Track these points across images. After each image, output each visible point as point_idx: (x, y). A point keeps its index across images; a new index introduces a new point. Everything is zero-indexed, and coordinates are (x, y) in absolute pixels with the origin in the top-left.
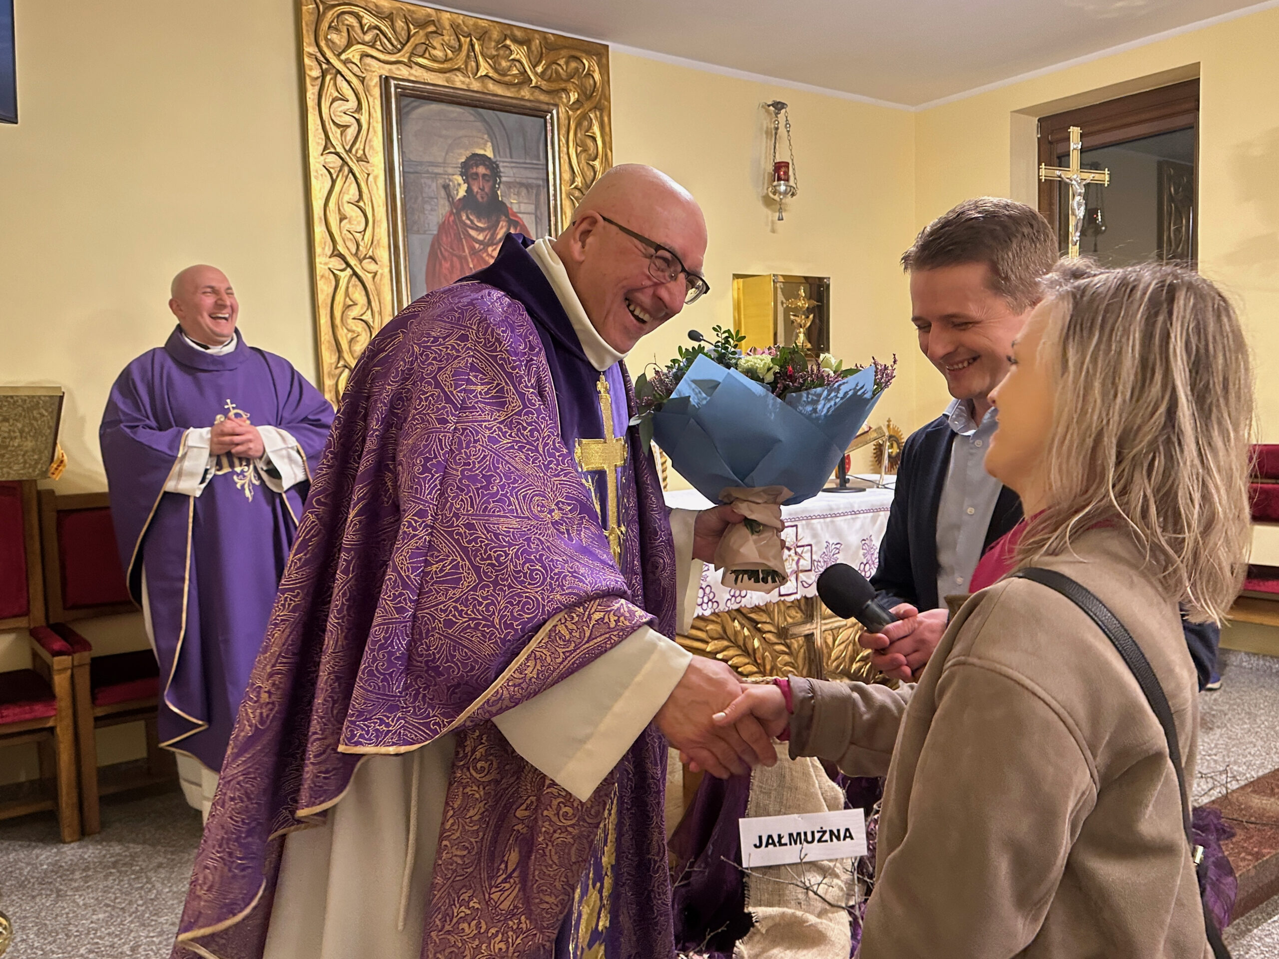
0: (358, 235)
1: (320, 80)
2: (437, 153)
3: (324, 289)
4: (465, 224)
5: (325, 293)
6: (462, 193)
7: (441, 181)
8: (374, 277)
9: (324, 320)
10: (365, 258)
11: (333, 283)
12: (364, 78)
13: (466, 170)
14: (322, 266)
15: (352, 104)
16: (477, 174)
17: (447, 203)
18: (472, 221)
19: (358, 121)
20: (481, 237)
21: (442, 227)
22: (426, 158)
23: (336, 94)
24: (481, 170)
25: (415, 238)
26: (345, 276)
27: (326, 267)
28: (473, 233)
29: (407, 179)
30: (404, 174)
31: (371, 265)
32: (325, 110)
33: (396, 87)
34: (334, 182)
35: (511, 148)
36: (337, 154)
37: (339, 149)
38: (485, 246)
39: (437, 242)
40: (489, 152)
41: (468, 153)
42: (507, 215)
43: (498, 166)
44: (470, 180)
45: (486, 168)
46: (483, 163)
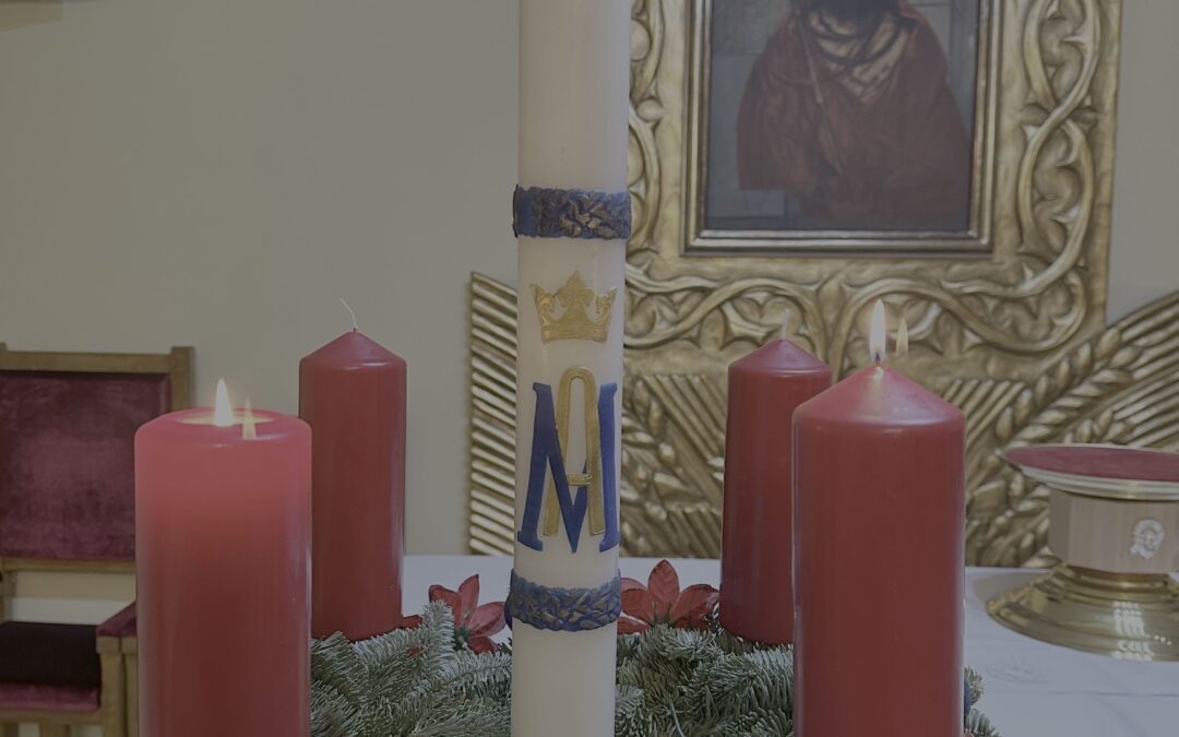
4: (814, 33)
10: (642, 100)
18: (828, 28)
20: (842, 52)
21: (773, 42)
28: (828, 46)
31: (650, 110)
38: (848, 64)
39: (762, 66)
42: (896, 12)
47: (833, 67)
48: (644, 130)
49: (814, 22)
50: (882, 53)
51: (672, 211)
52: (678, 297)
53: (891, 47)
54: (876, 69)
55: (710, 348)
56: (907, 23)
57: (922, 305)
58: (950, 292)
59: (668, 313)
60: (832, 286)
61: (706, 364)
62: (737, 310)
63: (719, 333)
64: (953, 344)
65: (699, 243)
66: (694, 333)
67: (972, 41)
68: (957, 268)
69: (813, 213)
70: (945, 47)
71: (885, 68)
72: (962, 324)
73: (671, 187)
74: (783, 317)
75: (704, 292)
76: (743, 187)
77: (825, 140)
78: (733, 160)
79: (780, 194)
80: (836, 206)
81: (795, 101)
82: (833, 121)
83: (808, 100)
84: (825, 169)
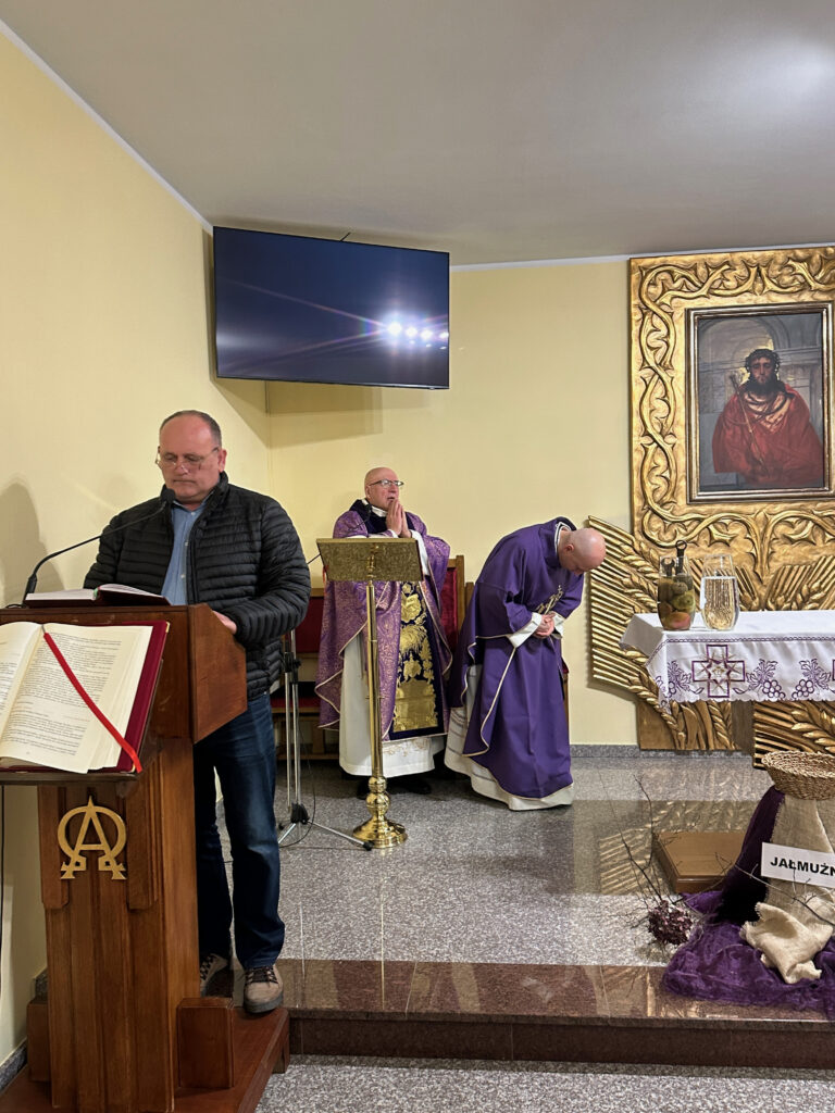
0: (662, 419)
1: (641, 320)
2: (726, 355)
3: (637, 457)
4: (747, 401)
5: (638, 460)
6: (745, 379)
7: (728, 374)
8: (673, 447)
9: (636, 479)
10: (667, 435)
11: (644, 453)
12: (673, 313)
13: (750, 363)
14: (637, 443)
15: (664, 331)
16: (759, 364)
17: (733, 389)
18: (753, 399)
19: (667, 343)
20: (760, 410)
21: (728, 407)
22: (717, 360)
23: (653, 328)
24: (763, 360)
25: (706, 417)
26: (652, 448)
27: (639, 443)
28: (753, 407)
29: (701, 377)
30: (699, 373)
31: (670, 439)
32: (643, 340)
33: (695, 315)
34: (647, 386)
35: (789, 340)
36: (650, 367)
37: (653, 364)
38: (763, 415)
39: (723, 417)
40: (770, 347)
41: (753, 350)
42: (784, 391)
43: (777, 356)
44: (753, 370)
45: (768, 358)
46: (765, 356)
47: (756, 416)
48: (668, 448)
49: (746, 397)
50: (778, 409)
51: (683, 484)
52: (686, 523)
53: (783, 407)
54: (775, 417)
55: (704, 547)
56: (790, 395)
57: (804, 522)
58: (817, 515)
59: (683, 531)
60: (761, 514)
61: (702, 553)
62: (716, 528)
63: (707, 539)
64: (820, 539)
65: (697, 498)
66: (695, 539)
67: (820, 402)
68: (819, 505)
69: (750, 482)
70: (808, 406)
71: (781, 416)
72: (823, 529)
73: (682, 473)
74: (738, 530)
75: (700, 520)
76: (716, 471)
77: (755, 449)
78: (711, 460)
79: (734, 474)
80: (761, 479)
81: (739, 432)
82: (758, 440)
83: (745, 431)
84: (755, 462)
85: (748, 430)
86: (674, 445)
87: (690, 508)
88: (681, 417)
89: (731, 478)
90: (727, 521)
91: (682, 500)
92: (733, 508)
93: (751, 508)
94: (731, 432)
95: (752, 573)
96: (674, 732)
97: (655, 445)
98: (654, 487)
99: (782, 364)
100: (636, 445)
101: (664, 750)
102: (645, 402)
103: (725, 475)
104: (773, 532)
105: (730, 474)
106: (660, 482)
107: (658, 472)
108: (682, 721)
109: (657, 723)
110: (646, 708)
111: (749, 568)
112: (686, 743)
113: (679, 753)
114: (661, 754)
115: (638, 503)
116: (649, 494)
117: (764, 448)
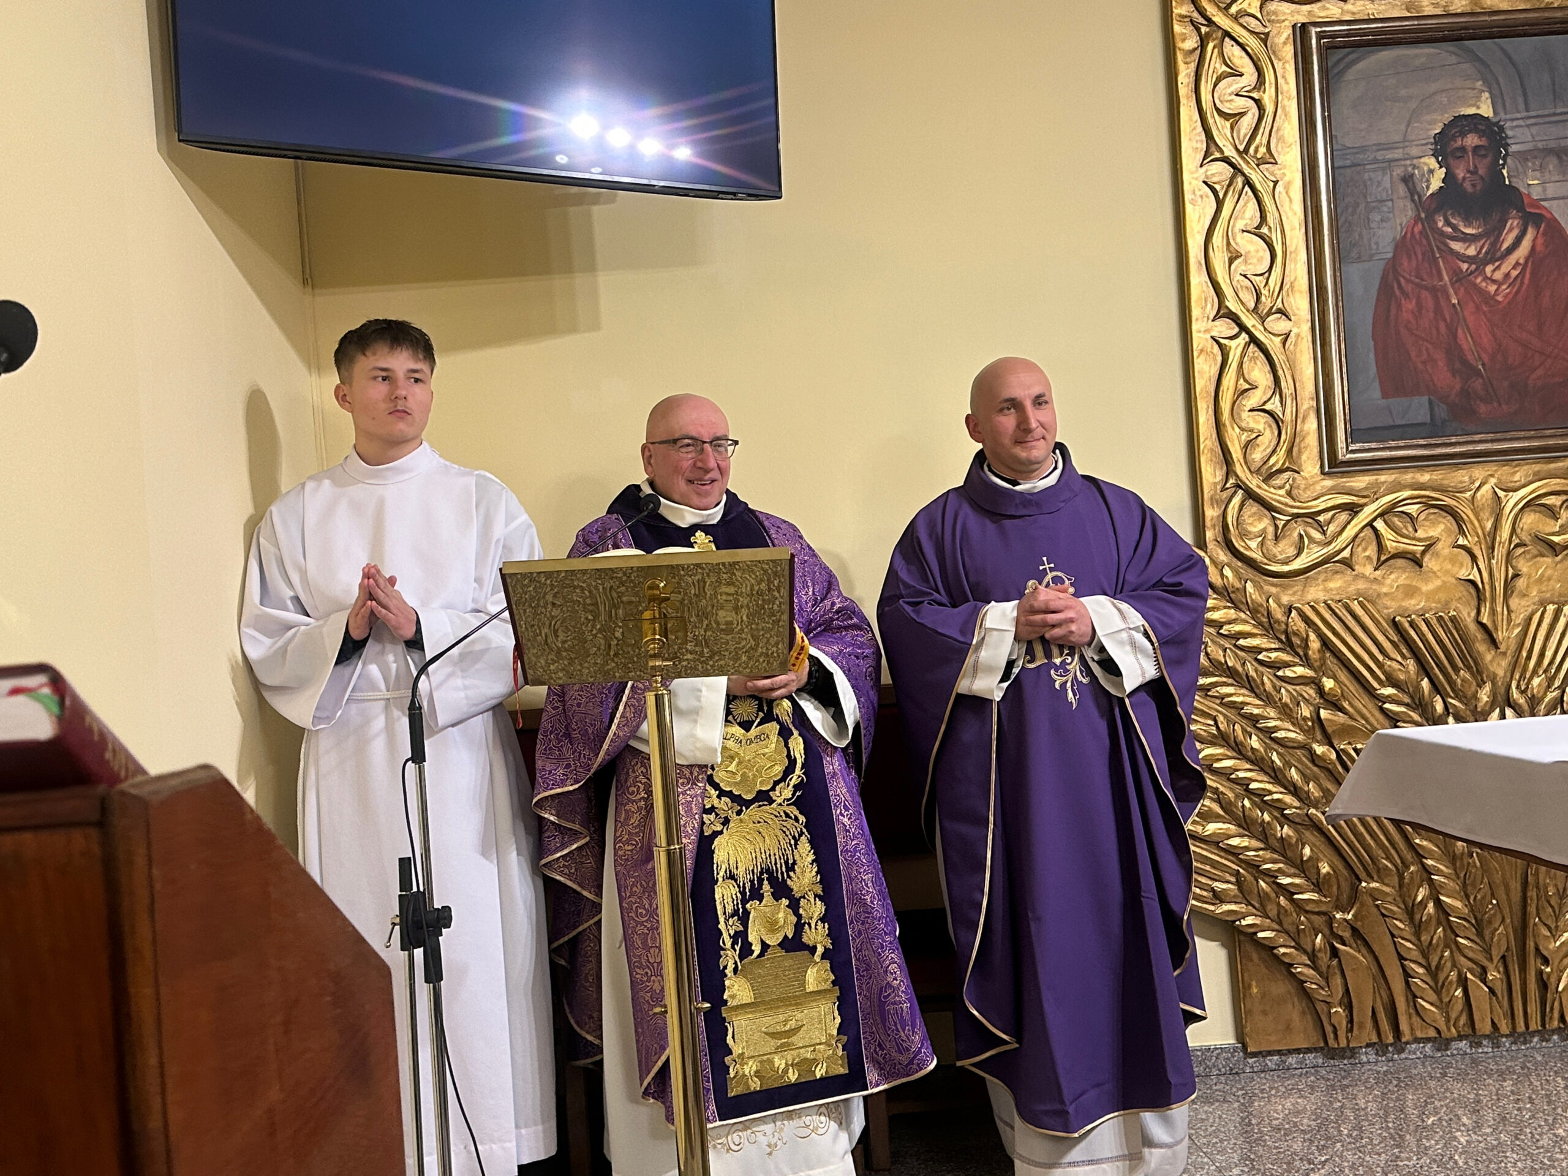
0: (1258, 279)
1: (1198, 52)
2: (1390, 129)
3: (1205, 369)
4: (1443, 234)
5: (1206, 376)
6: (1436, 184)
7: (1398, 172)
8: (1284, 342)
9: (1205, 417)
10: (1269, 314)
11: (1219, 359)
12: (1267, 34)
13: (1443, 145)
14: (1201, 335)
15: (1250, 76)
16: (1463, 149)
17: (1409, 205)
18: (1455, 228)
19: (1258, 102)
20: (1472, 251)
21: (1402, 246)
22: (1373, 139)
23: (1224, 68)
24: (1472, 140)
25: (1353, 271)
26: (1236, 346)
27: (1208, 336)
28: (1456, 246)
29: (1339, 179)
30: (1334, 171)
31: (1278, 325)
32: (1205, 96)
33: (1320, 36)
34: (1220, 204)
35: (1525, 95)
36: (1226, 160)
37: (1230, 152)
38: (1479, 262)
39: (1391, 271)
40: (1486, 110)
41: (1448, 118)
42: (1521, 208)
43: (1502, 129)
44: (1451, 161)
45: (1481, 134)
46: (1475, 130)
47: (1465, 266)
48: (1273, 344)
49: (1441, 223)
50: (1510, 250)
51: (1312, 425)
52: (1324, 517)
53: (1520, 243)
54: (1506, 267)
55: (1365, 570)
56: (1534, 217)
59: (1317, 535)
60: (1486, 492)
61: (1361, 585)
62: (1390, 526)
63: (1372, 551)
65: (1344, 459)
66: (1346, 554)
69: (1459, 416)
71: (1517, 264)
73: (1307, 403)
74: (1438, 528)
75: (1353, 509)
76: (1385, 395)
77: (1465, 341)
78: (1373, 369)
79: (1425, 399)
80: (1482, 408)
81: (1430, 303)
82: (1471, 320)
83: (1443, 303)
84: (1467, 370)
85: (1448, 299)
86: (1288, 335)
87: (1329, 483)
88: (1299, 270)
89: (1418, 409)
90: (1413, 509)
91: (1310, 465)
92: (1425, 477)
93: (1462, 476)
94: (1409, 305)
95: (1472, 627)
96: (1320, 1007)
97: (1244, 336)
98: (1244, 437)
99: (1513, 148)
100: (1200, 339)
101: (1298, 1051)
102: (1218, 239)
103: (1404, 401)
104: (1513, 530)
105: (1416, 400)
106: (1260, 422)
107: (1254, 399)
108: (1338, 981)
109: (1281, 988)
110: (1255, 956)
111: (1467, 616)
112: (1350, 1030)
113: (1331, 1053)
114: (1292, 1060)
115: (1211, 474)
116: (1236, 453)
117: (1486, 340)
